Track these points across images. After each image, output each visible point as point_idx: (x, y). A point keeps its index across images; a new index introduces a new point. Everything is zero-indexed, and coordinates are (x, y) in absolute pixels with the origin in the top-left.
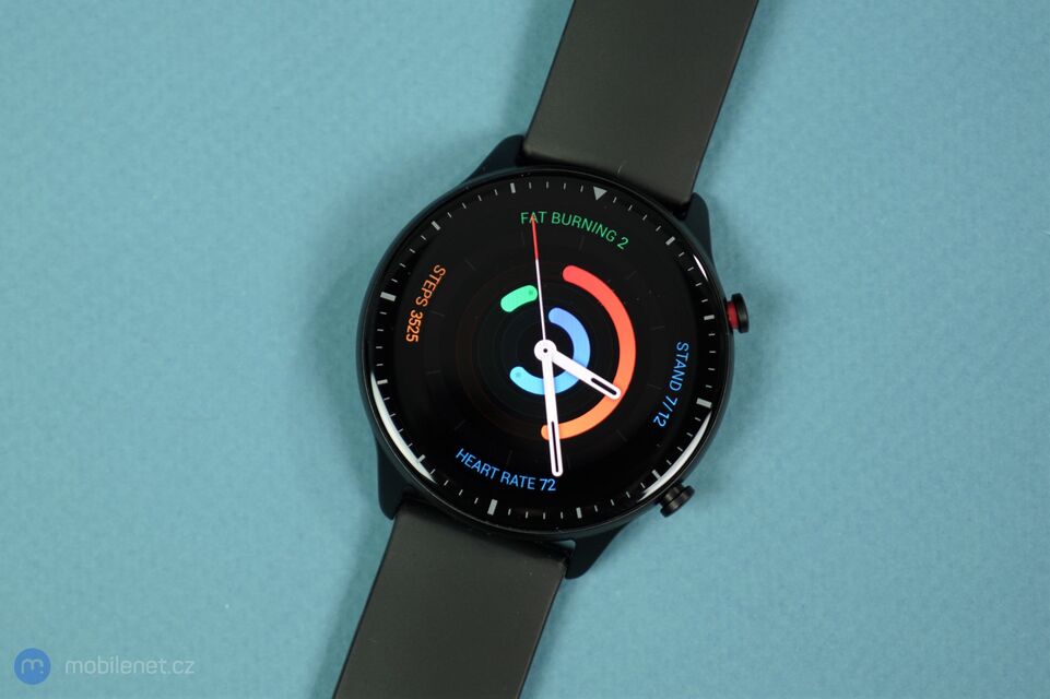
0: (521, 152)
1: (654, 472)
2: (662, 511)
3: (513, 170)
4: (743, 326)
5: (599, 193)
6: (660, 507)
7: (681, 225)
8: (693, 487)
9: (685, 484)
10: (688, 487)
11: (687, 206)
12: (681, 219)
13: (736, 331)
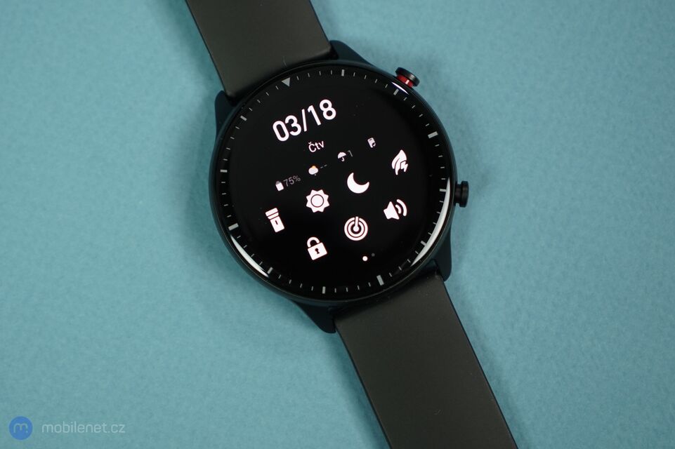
0: (229, 98)
1: (441, 190)
2: (461, 206)
3: (234, 110)
4: (415, 82)
5: (287, 82)
6: (457, 205)
7: (340, 61)
8: (465, 180)
9: (459, 183)
10: (463, 182)
11: (333, 50)
12: (337, 58)
13: (414, 88)
